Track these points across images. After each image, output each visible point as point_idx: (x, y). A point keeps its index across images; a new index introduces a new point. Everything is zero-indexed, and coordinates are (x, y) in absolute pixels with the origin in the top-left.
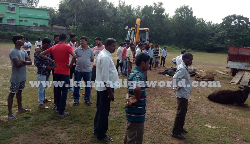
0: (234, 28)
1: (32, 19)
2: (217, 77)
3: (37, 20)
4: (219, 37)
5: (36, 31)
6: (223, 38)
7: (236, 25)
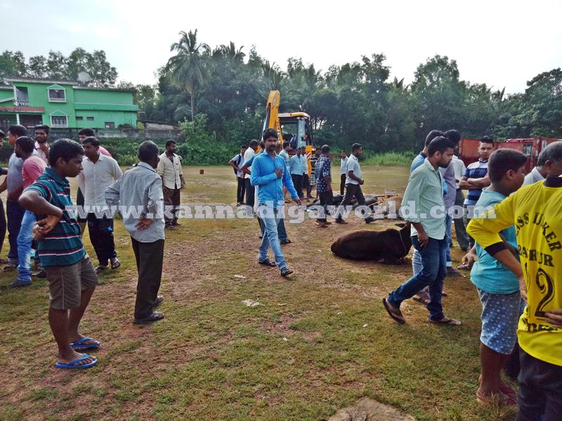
0: (556, 102)
1: (101, 114)
3: (112, 114)
4: (517, 124)
5: (111, 138)
6: (529, 126)
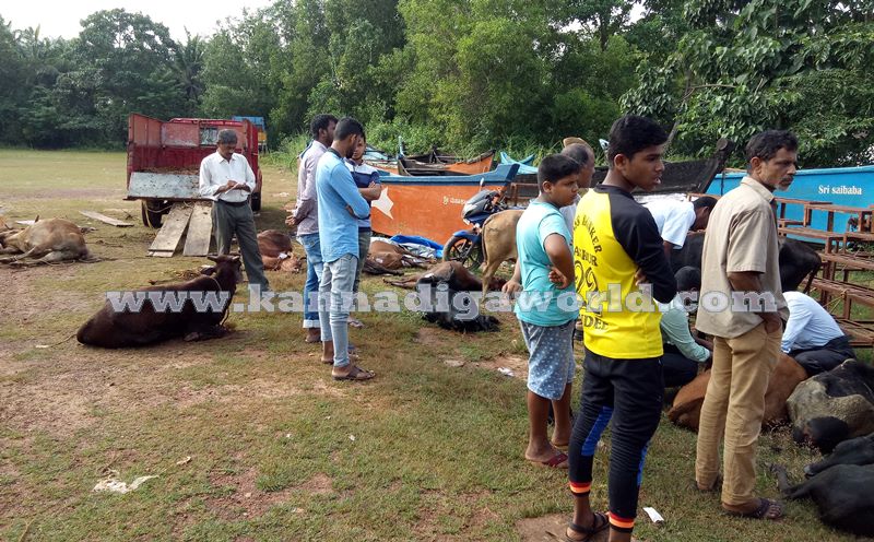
0: (126, 59)
2: (95, 240)
4: (73, 87)
6: (91, 91)
7: (130, 49)
